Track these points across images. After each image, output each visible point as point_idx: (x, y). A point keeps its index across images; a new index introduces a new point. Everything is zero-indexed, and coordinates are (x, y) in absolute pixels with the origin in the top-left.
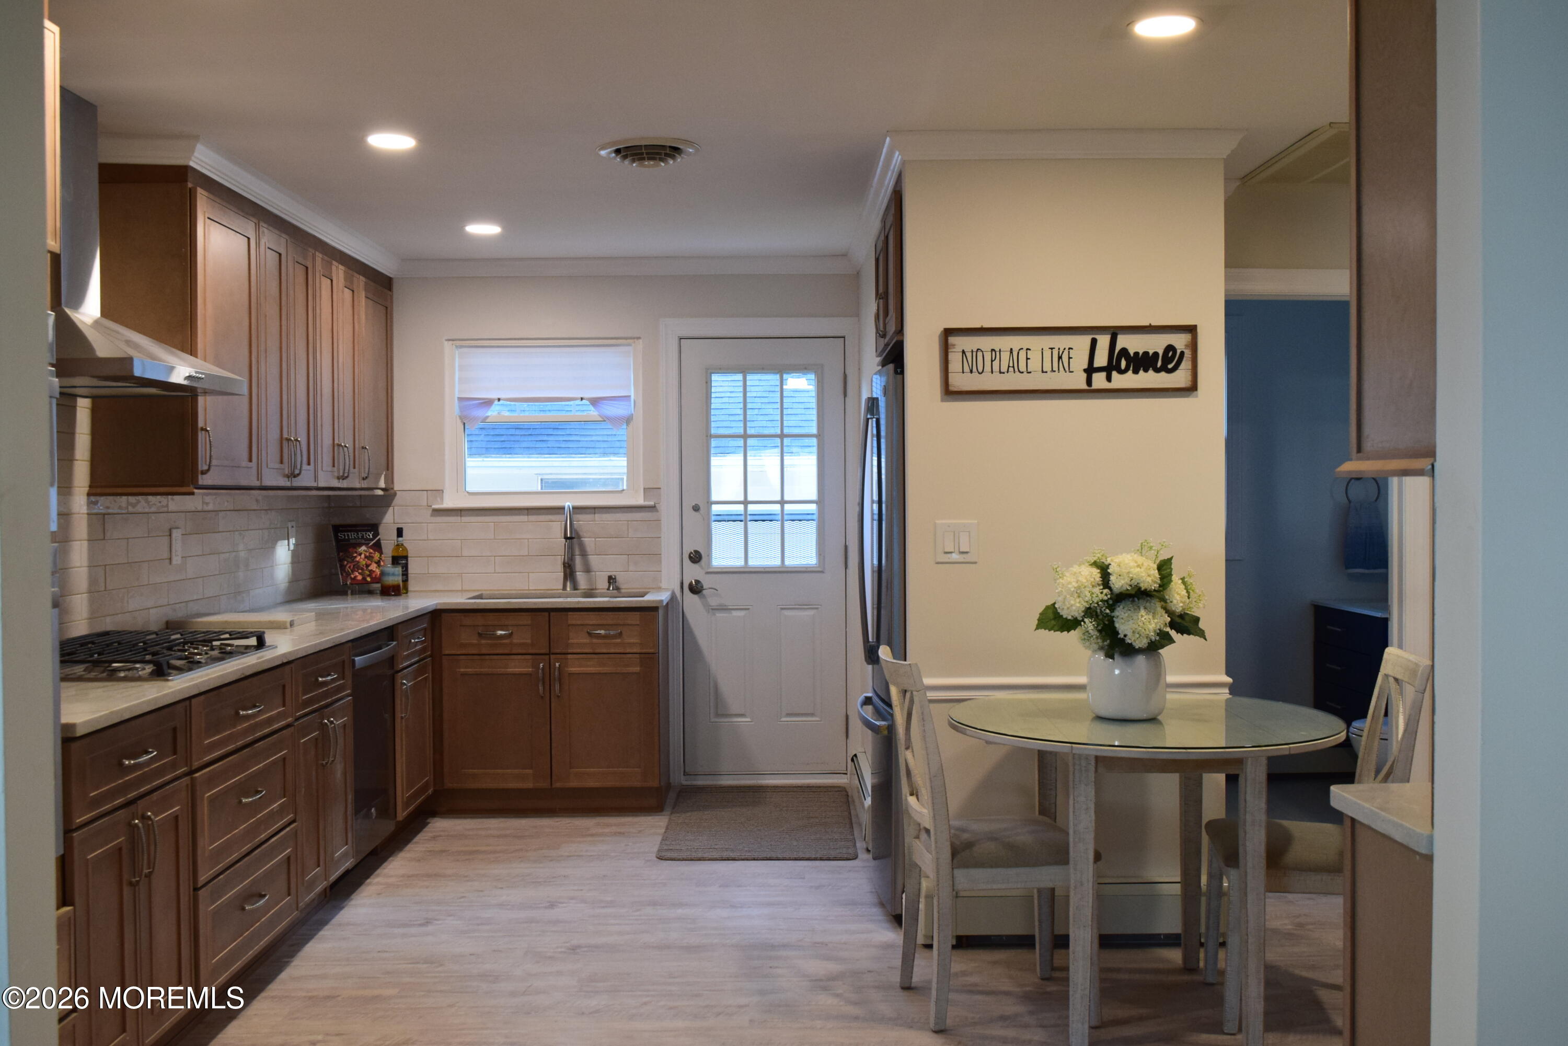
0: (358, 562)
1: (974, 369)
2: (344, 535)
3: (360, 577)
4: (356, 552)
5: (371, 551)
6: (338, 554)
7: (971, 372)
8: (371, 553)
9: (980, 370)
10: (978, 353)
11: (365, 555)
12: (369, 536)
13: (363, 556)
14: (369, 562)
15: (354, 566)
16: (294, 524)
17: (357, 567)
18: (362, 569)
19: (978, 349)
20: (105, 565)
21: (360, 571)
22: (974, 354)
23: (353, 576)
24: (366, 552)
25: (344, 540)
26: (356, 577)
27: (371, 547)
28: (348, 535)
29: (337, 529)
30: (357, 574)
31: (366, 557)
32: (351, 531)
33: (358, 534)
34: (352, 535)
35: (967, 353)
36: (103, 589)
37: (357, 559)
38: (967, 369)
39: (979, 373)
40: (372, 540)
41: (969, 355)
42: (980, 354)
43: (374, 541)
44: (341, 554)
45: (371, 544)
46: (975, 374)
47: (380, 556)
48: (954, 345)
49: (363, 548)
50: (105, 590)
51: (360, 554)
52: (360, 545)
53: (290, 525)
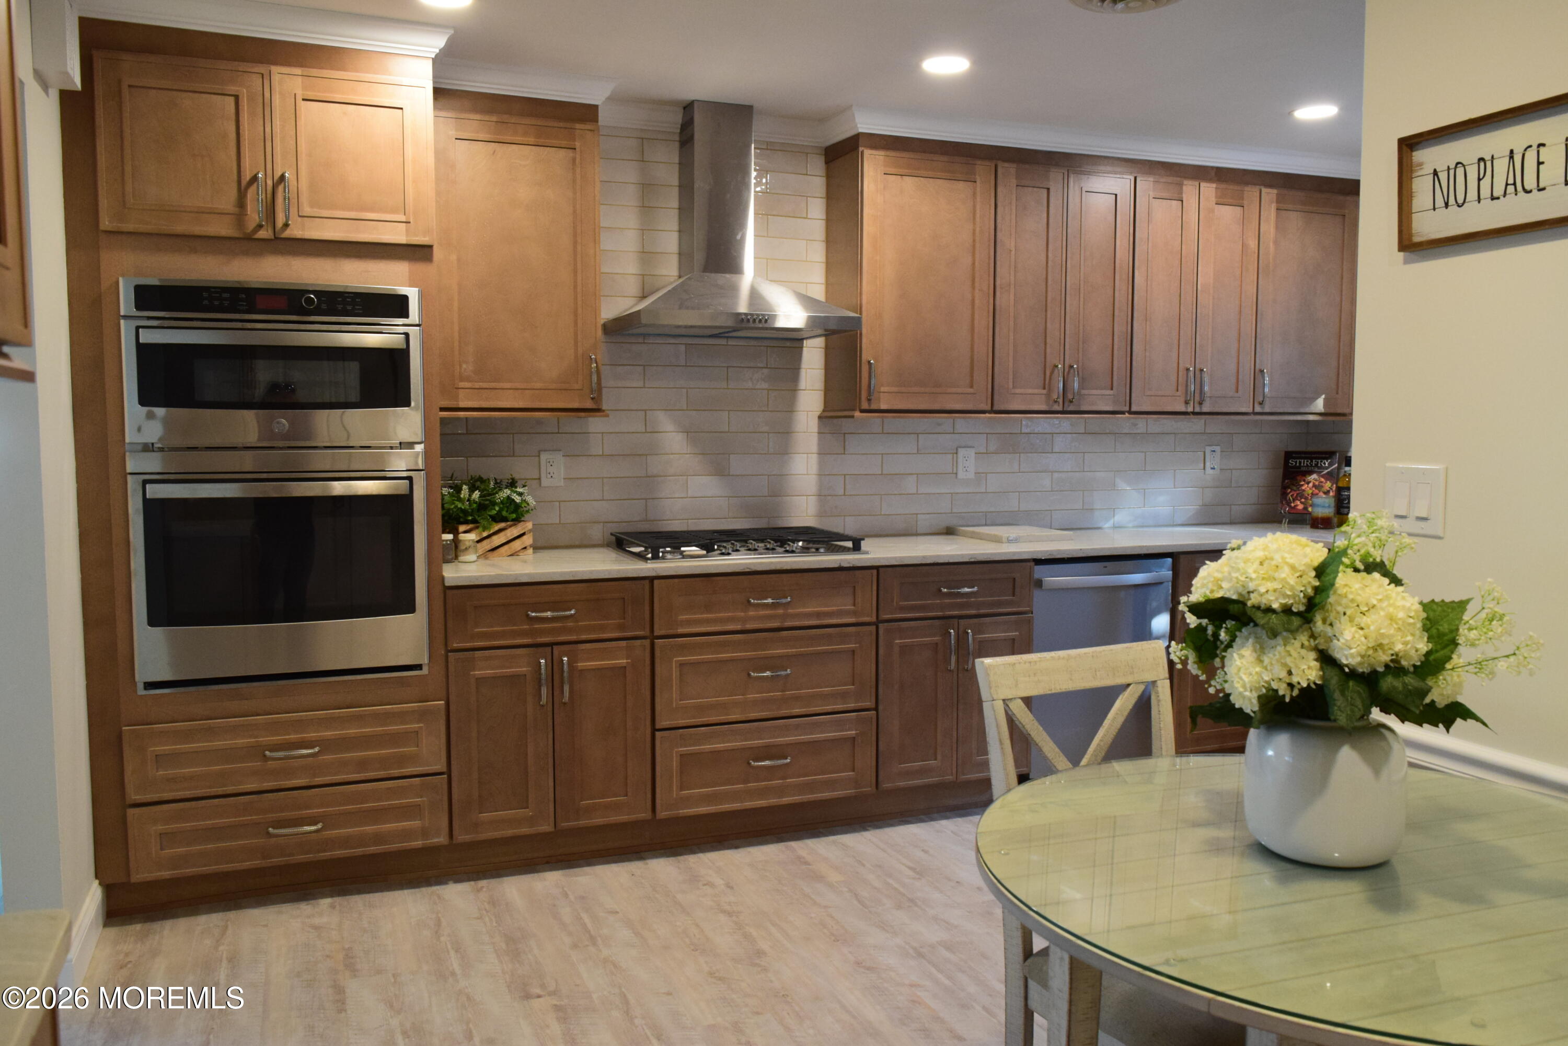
0: (1304, 490)
1: (1452, 201)
2: (1296, 462)
3: (1300, 507)
4: (1304, 481)
5: (1322, 480)
6: (1283, 481)
7: (1447, 205)
8: (1322, 482)
9: (1460, 201)
10: (1457, 170)
11: (1314, 483)
12: (1325, 464)
13: (1311, 485)
14: (1317, 491)
15: (1297, 494)
16: (1218, 449)
17: (1301, 495)
18: (1306, 498)
19: (1458, 163)
20: (845, 475)
21: (1303, 500)
22: (1452, 172)
23: (1293, 505)
24: (1316, 480)
25: (1295, 467)
26: (1297, 505)
27: (1323, 476)
28: (1300, 463)
29: (1288, 455)
30: (1298, 503)
31: (1314, 486)
32: (1304, 458)
33: (1312, 461)
34: (1305, 462)
35: (1439, 174)
36: (841, 492)
37: (1303, 488)
38: (1440, 202)
39: (1459, 206)
40: (1327, 468)
41: (1443, 176)
42: (1460, 171)
43: (1329, 470)
44: (1286, 481)
45: (1324, 473)
46: (1453, 208)
47: (1332, 485)
48: (1421, 164)
49: (1314, 476)
50: (844, 495)
51: (1308, 483)
52: (1311, 473)
53: (1208, 449)
